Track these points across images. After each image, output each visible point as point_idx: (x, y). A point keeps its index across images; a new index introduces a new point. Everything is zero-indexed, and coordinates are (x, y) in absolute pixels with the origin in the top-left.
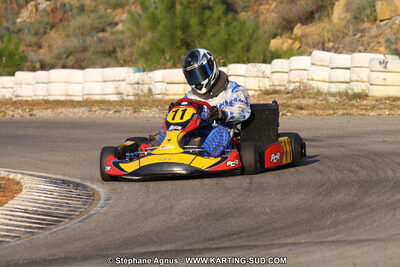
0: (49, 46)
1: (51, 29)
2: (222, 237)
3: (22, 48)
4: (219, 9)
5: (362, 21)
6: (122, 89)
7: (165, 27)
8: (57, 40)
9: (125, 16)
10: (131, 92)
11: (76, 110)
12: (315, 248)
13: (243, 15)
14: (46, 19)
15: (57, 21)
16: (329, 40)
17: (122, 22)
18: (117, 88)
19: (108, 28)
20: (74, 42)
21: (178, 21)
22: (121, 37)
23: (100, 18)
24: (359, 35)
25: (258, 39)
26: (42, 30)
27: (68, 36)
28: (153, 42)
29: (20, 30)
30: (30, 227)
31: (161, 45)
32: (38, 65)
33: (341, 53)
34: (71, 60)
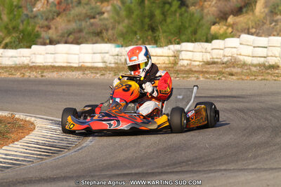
0: (56, 28)
1: (57, 16)
2: (175, 164)
3: (37, 29)
4: (176, 4)
5: (276, 14)
6: (106, 59)
7: (137, 15)
8: (61, 24)
9: (109, 8)
10: (113, 61)
11: (74, 73)
12: (240, 173)
13: (192, 9)
14: (54, 9)
15: (61, 10)
16: (253, 27)
17: (108, 12)
18: (103, 58)
19: (97, 16)
20: (73, 26)
21: (147, 12)
22: (106, 22)
23: (92, 8)
24: (274, 24)
25: (202, 26)
26: (51, 17)
27: (69, 21)
28: (128, 27)
29: (35, 17)
30: (40, 155)
31: (134, 29)
32: (48, 41)
33: (261, 36)
34: (71, 38)
